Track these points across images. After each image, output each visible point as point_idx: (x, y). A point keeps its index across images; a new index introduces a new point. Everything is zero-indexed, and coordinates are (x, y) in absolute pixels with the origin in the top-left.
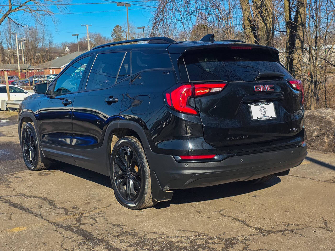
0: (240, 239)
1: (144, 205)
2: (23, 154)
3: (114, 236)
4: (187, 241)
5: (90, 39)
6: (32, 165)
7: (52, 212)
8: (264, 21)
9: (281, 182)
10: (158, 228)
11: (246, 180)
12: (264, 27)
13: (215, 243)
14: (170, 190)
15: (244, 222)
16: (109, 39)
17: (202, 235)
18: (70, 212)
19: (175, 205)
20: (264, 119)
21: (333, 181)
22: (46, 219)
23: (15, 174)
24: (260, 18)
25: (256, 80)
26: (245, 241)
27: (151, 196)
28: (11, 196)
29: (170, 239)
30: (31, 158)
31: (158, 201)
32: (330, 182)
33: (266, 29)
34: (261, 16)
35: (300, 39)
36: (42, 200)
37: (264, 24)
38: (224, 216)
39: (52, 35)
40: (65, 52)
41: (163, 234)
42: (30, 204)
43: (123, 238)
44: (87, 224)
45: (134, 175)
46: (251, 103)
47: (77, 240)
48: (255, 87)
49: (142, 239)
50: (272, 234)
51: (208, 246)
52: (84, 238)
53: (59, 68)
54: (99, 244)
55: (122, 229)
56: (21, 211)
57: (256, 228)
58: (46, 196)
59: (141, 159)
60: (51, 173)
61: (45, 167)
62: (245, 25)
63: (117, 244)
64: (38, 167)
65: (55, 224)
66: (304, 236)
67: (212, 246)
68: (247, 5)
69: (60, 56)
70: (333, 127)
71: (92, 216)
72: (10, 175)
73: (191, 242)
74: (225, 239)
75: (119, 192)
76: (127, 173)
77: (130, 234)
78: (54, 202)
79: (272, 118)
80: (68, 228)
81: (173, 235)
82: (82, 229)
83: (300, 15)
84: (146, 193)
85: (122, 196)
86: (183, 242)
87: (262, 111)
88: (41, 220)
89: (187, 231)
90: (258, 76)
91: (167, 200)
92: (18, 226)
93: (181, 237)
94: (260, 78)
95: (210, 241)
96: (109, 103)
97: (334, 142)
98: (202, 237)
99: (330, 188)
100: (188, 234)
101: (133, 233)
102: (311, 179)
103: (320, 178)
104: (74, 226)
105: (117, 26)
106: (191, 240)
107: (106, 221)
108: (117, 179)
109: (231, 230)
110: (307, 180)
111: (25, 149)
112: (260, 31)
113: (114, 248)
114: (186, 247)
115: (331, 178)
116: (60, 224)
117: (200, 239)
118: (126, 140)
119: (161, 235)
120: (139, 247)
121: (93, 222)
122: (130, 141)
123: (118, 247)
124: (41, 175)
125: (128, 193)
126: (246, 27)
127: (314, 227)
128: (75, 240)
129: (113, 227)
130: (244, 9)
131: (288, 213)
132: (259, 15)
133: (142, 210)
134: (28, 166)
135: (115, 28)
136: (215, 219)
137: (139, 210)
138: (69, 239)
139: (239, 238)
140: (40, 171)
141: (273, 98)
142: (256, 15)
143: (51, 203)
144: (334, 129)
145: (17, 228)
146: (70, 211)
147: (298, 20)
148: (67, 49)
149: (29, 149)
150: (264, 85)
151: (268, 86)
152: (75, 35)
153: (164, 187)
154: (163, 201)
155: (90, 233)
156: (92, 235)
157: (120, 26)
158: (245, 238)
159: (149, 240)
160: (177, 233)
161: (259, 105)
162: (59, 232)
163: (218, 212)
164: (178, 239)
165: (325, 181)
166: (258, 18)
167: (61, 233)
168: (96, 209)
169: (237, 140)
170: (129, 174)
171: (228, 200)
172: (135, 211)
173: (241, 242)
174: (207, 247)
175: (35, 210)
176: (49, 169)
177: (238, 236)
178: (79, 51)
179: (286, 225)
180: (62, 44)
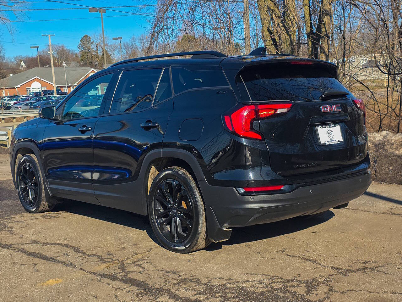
0: (321, 280)
1: (196, 247)
2: (19, 193)
3: (174, 284)
4: (262, 285)
5: (53, 52)
6: (32, 206)
7: (84, 261)
8: (288, 32)
9: (336, 215)
10: (220, 272)
11: (313, 213)
12: (288, 39)
13: (294, 286)
14: (229, 228)
15: (315, 262)
16: (74, 51)
17: (275, 278)
18: (106, 260)
19: (228, 246)
20: (332, 143)
21: (392, 213)
22: (81, 269)
23: (13, 218)
24: (283, 28)
25: (321, 99)
26: (327, 283)
27: (205, 236)
28: (22, 244)
29: (241, 285)
30: (30, 197)
31: (215, 242)
32: (388, 214)
33: (289, 41)
34: (284, 26)
35: (324, 52)
36: (65, 247)
37: (288, 35)
38: (290, 256)
39: (3, 47)
40: (20, 68)
41: (230, 279)
42: (51, 252)
43: (185, 286)
44: (134, 272)
45: (181, 213)
46: (318, 125)
47: (132, 291)
48: (322, 107)
49: (209, 285)
50: (353, 273)
51: (288, 290)
52: (139, 288)
53: (14, 88)
54: (160, 294)
55: (180, 276)
56: (44, 261)
57: (332, 268)
58: (66, 242)
59: (193, 192)
60: (57, 216)
61: (49, 209)
62: (265, 36)
63: (182, 293)
64: (41, 208)
65: (96, 274)
66: (388, 274)
67: (292, 289)
68: (266, 13)
69: (14, 73)
70: (372, 152)
71: (135, 262)
72: (7, 219)
73: (267, 286)
74: (303, 281)
75: (161, 233)
76: (173, 210)
77: (191, 281)
78: (80, 248)
79: (339, 143)
80: (113, 277)
81: (242, 280)
82: (130, 278)
83: (324, 25)
84: (200, 233)
85: (165, 238)
86: (258, 287)
87: (329, 134)
88: (76, 270)
89: (256, 274)
90: (323, 95)
91: (225, 240)
92: (52, 278)
93: (253, 281)
94: (325, 97)
95: (288, 284)
96: (147, 128)
97: (374, 169)
98: (276, 280)
99: (392, 220)
100: (259, 278)
101: (195, 280)
102: (366, 211)
103: (376, 209)
104: (119, 275)
105: (86, 36)
106: (266, 284)
107: (156, 267)
108: (158, 218)
109: (306, 271)
110: (363, 212)
111: (22, 188)
112: (283, 44)
113: (181, 297)
114: (264, 292)
115: (388, 209)
116: (102, 273)
117: (275, 282)
118: (171, 172)
119: (227, 280)
120: (209, 294)
121: (141, 269)
122: (176, 172)
123: (185, 296)
124: (46, 218)
125: (174, 234)
126: (266, 39)
127: (395, 264)
128: (129, 291)
129: (168, 274)
130: (263, 18)
131: (360, 250)
132: (281, 25)
133: (193, 253)
134: (27, 208)
135: (82, 38)
136: (281, 260)
137: (189, 253)
138: (122, 290)
139: (319, 279)
140: (43, 214)
141: (339, 120)
142: (278, 25)
143: (77, 250)
144: (373, 155)
145: (52, 281)
146: (106, 258)
147: (322, 31)
148: (23, 64)
149: (28, 186)
150: (331, 104)
151: (335, 106)
152: (34, 47)
153: (223, 224)
154: (220, 241)
155: (144, 282)
156: (147, 284)
157: (89, 37)
158: (324, 279)
159: (217, 286)
160: (246, 277)
161: (325, 127)
162: (105, 283)
163: (281, 252)
164: (250, 284)
165: (382, 213)
166: (281, 29)
167: (108, 284)
168: (136, 254)
169: (306, 167)
170: (175, 211)
171: (286, 238)
172: (184, 254)
173: (323, 283)
174: (286, 290)
175: (62, 259)
176: (54, 210)
177: (317, 278)
178: (40, 67)
179: (363, 263)
180: (16, 58)
